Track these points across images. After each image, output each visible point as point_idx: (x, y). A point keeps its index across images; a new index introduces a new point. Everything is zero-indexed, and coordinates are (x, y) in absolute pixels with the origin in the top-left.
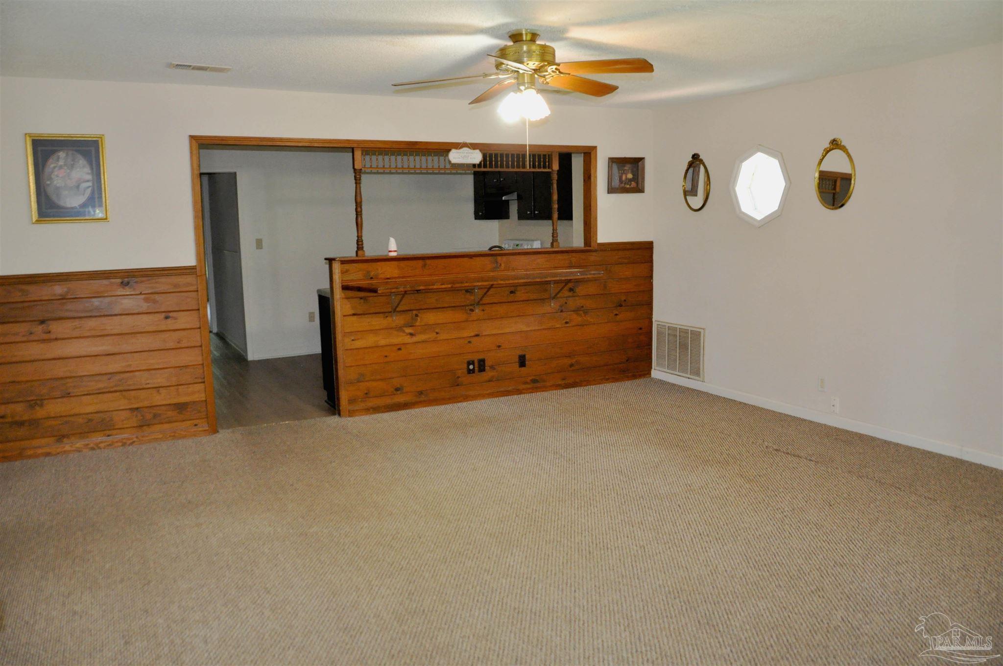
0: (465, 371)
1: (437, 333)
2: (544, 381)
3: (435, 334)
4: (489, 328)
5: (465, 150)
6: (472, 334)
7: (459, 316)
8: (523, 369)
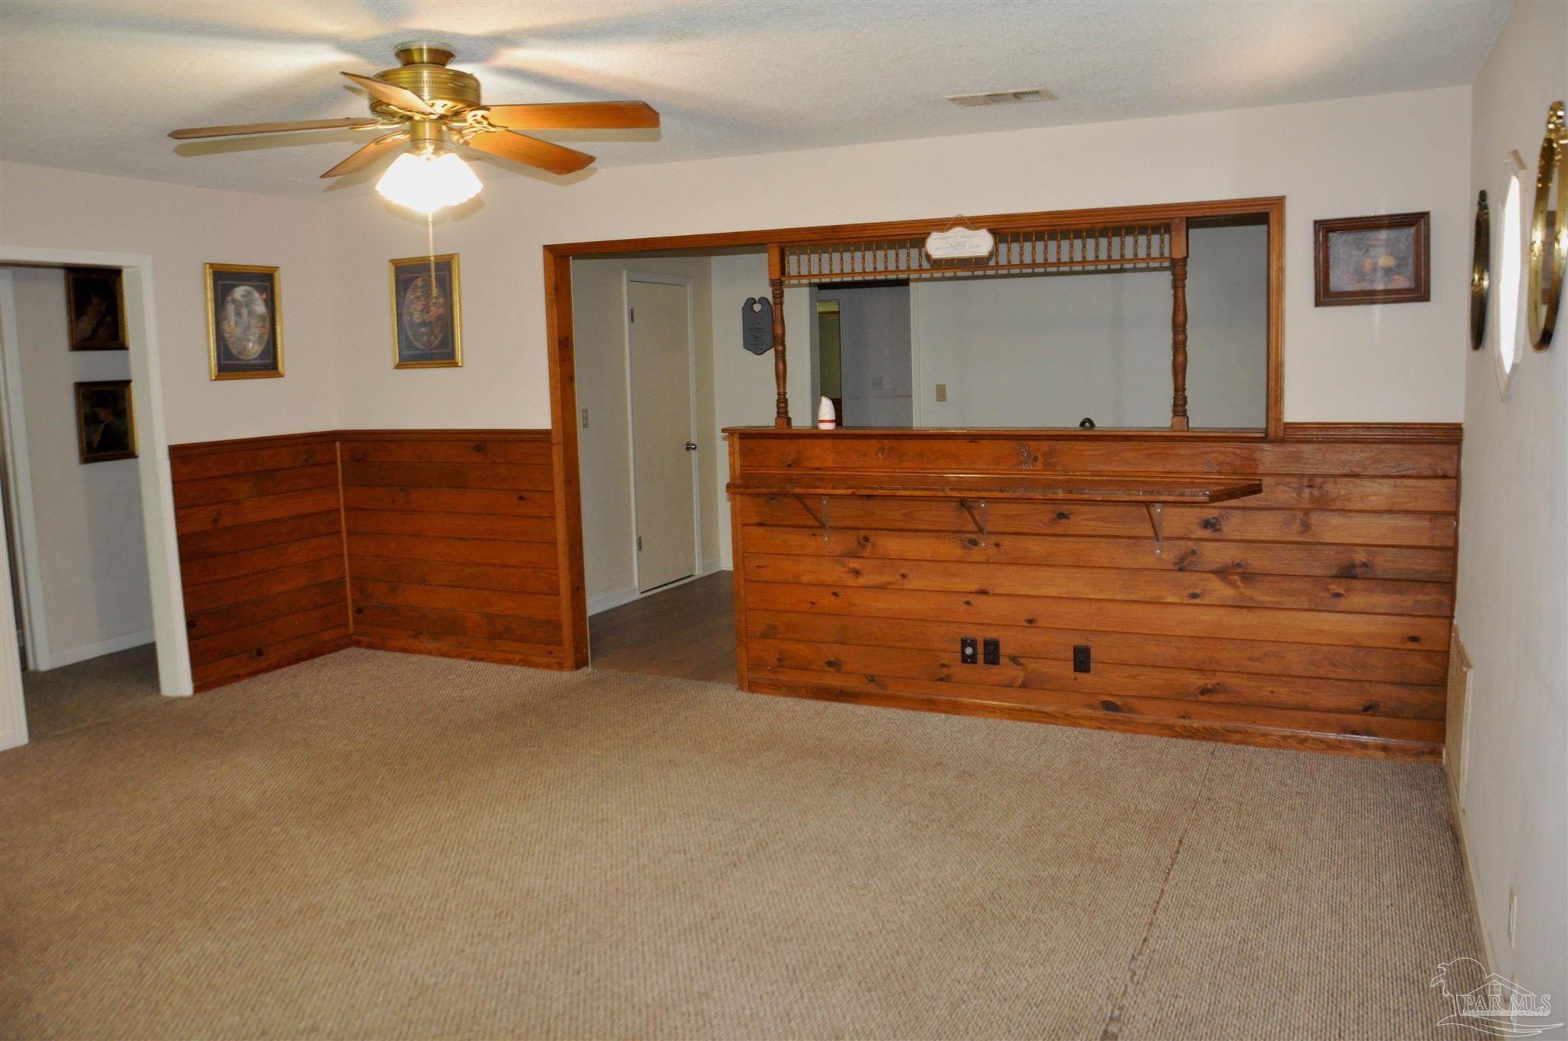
0: (959, 656)
1: (904, 576)
2: (1131, 711)
3: (898, 577)
4: (1006, 580)
5: (959, 232)
6: (974, 587)
7: (948, 549)
8: (1082, 676)
